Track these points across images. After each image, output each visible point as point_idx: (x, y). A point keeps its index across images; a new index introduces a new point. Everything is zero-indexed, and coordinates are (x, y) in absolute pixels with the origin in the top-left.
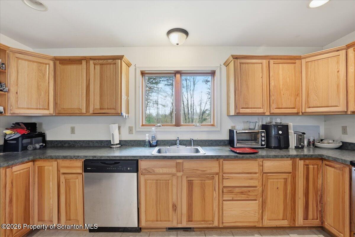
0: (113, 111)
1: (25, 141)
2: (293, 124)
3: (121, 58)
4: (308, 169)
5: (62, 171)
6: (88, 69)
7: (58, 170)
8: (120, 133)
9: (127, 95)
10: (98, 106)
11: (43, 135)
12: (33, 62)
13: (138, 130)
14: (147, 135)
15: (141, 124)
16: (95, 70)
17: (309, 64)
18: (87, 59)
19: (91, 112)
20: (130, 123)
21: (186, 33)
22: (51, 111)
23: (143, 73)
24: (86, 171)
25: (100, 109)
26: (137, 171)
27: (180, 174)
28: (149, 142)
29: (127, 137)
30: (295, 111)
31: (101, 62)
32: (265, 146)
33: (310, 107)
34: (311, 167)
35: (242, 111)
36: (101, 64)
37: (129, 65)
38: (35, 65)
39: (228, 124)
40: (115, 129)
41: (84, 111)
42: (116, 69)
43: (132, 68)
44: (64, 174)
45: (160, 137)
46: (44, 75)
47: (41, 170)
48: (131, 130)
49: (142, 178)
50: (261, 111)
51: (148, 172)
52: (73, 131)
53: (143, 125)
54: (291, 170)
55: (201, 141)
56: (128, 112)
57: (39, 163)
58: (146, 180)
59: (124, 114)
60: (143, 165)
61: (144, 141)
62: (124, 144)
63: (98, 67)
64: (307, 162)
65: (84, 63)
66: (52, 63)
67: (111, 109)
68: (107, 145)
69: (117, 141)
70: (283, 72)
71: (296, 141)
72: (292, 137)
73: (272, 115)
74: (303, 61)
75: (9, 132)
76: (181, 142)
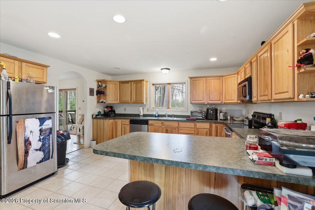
0: (140, 102)
1: (110, 113)
3: (143, 80)
4: (217, 128)
6: (131, 85)
7: (122, 123)
8: (143, 111)
9: (146, 95)
10: (135, 100)
11: (114, 111)
12: (113, 84)
13: (150, 110)
14: (154, 112)
15: (152, 107)
16: (134, 86)
17: (226, 79)
18: (131, 81)
19: (132, 102)
20: (147, 107)
21: (169, 69)
22: (118, 102)
23: (153, 85)
24: (130, 123)
26: (148, 125)
27: (163, 127)
28: (155, 115)
29: (146, 113)
30: (220, 102)
31: (136, 82)
32: (204, 118)
33: (226, 100)
34: (219, 127)
36: (136, 83)
37: (147, 82)
38: (114, 85)
39: (190, 108)
40: (141, 109)
41: (130, 102)
42: (142, 85)
43: (148, 83)
44: (123, 124)
45: (160, 113)
46: (116, 88)
47: (116, 122)
49: (149, 127)
51: (152, 125)
52: (125, 109)
53: (153, 108)
54: (209, 128)
55: (178, 116)
56: (146, 102)
57: (116, 120)
58: (151, 128)
59: (145, 103)
60: (150, 122)
61: (153, 115)
62: (144, 115)
63: (135, 84)
64: (217, 125)
65: (130, 82)
66: (119, 83)
67: (139, 101)
68: (138, 115)
69: (142, 114)
70: (214, 83)
71: (221, 116)
72: (218, 114)
73: (208, 104)
74: (224, 78)
75: (106, 109)
76: (169, 116)
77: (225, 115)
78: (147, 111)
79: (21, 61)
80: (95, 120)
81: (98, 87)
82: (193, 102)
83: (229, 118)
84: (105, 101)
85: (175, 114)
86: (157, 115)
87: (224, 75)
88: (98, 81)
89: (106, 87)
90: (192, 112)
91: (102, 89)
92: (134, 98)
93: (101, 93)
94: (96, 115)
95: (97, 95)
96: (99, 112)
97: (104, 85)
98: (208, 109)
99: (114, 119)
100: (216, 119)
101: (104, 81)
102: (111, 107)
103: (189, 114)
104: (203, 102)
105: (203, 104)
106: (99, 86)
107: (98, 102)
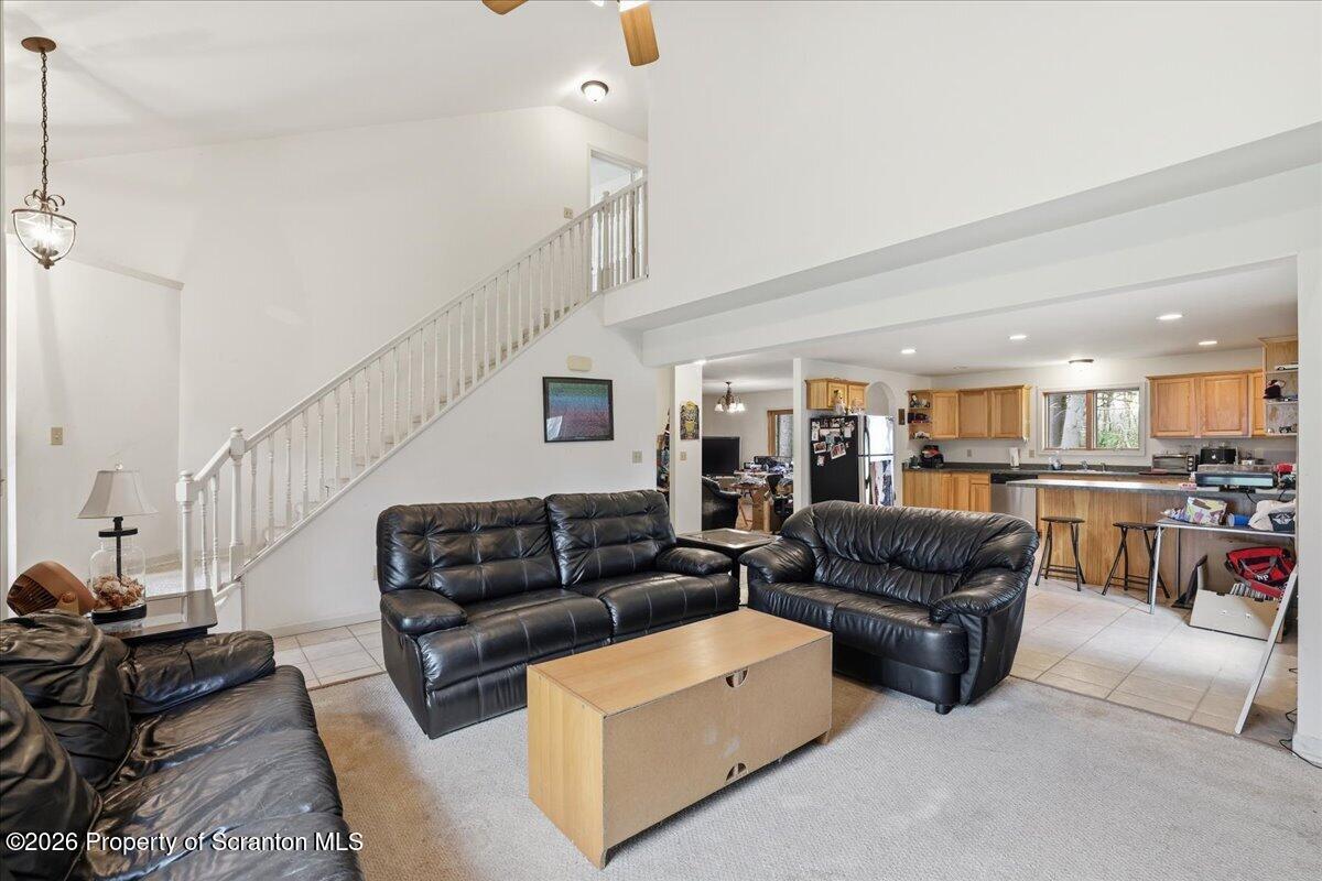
0: (1013, 436)
1: (935, 460)
3: (1021, 387)
5: (973, 481)
6: (989, 399)
7: (970, 482)
8: (1019, 457)
9: (1028, 418)
10: (999, 431)
11: (942, 457)
12: (945, 397)
13: (1039, 454)
15: (1044, 447)
16: (996, 400)
18: (989, 390)
19: (992, 436)
20: (1031, 446)
21: (1091, 361)
22: (955, 436)
23: (1045, 394)
24: (992, 482)
25: (1002, 433)
28: (1053, 465)
29: (1027, 460)
30: (1240, 433)
31: (1002, 392)
33: (1258, 430)
36: (1003, 394)
37: (1030, 390)
38: (946, 399)
41: (985, 436)
42: (1017, 397)
43: (1033, 392)
44: (974, 484)
45: (1066, 462)
46: (953, 406)
47: (956, 481)
48: (1032, 454)
50: (1190, 433)
52: (969, 454)
53: (1046, 449)
55: (1118, 467)
56: (1028, 436)
57: (955, 475)
59: (1025, 438)
62: (1024, 466)
63: (999, 397)
65: (985, 393)
66: (957, 396)
67: (1012, 433)
68: (1008, 466)
69: (1017, 464)
70: (1220, 392)
73: (1204, 439)
74: (1251, 376)
75: (926, 452)
76: (1090, 467)
78: (1031, 457)
79: (849, 383)
80: (909, 475)
81: (911, 406)
82: (1159, 434)
84: (927, 435)
85: (1108, 463)
86: (1056, 465)
88: (911, 394)
89: (928, 405)
90: (1155, 458)
91: (919, 410)
92: (997, 428)
93: (915, 416)
94: (912, 464)
95: (909, 422)
96: (913, 459)
97: (924, 402)
98: (1203, 451)
99: (950, 472)
101: (925, 393)
102: (936, 448)
103: (1149, 463)
104: (1187, 434)
105: (1191, 439)
106: (913, 404)
107: (912, 437)
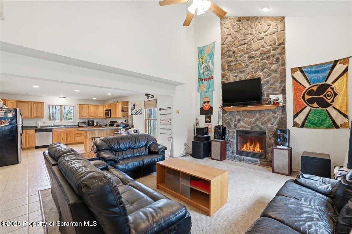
2: (95, 121)
3: (43, 102)
5: (27, 133)
6: (31, 105)
10: (35, 115)
14: (50, 124)
18: (31, 102)
19: (32, 117)
21: (65, 98)
23: (48, 105)
24: (36, 132)
25: (36, 116)
26: (52, 131)
27: (64, 131)
30: (95, 117)
31: (36, 103)
32: (88, 126)
33: (98, 117)
35: (81, 117)
38: (12, 103)
39: (78, 121)
40: (39, 122)
41: (29, 117)
42: (42, 105)
46: (14, 106)
49: (54, 133)
50: (86, 117)
58: (55, 133)
60: (54, 130)
61: (50, 126)
63: (35, 105)
65: (29, 103)
66: (16, 102)
67: (41, 116)
68: (37, 127)
70: (92, 109)
71: (95, 124)
72: (94, 123)
73: (89, 118)
74: (97, 106)
76: (64, 126)
77: (97, 123)
78: (43, 123)
83: (99, 125)
85: (68, 124)
86: (53, 126)
87: (97, 105)
98: (88, 121)
100: (93, 125)
103: (77, 124)
